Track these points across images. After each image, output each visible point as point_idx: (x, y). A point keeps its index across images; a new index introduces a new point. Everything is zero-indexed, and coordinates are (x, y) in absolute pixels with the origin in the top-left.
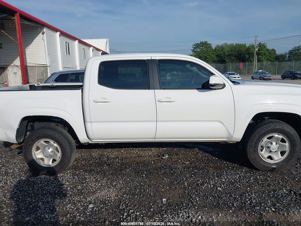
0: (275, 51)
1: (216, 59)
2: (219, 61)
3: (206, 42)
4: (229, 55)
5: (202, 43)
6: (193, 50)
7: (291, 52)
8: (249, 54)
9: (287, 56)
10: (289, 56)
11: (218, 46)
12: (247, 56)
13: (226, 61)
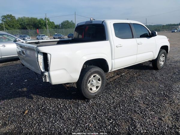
0: (54, 23)
1: (20, 27)
2: (22, 28)
3: (11, 16)
4: (28, 25)
5: (8, 15)
6: (2, 20)
7: (62, 24)
8: (40, 24)
9: (61, 26)
10: (62, 26)
11: (19, 18)
12: (40, 25)
13: (27, 28)
